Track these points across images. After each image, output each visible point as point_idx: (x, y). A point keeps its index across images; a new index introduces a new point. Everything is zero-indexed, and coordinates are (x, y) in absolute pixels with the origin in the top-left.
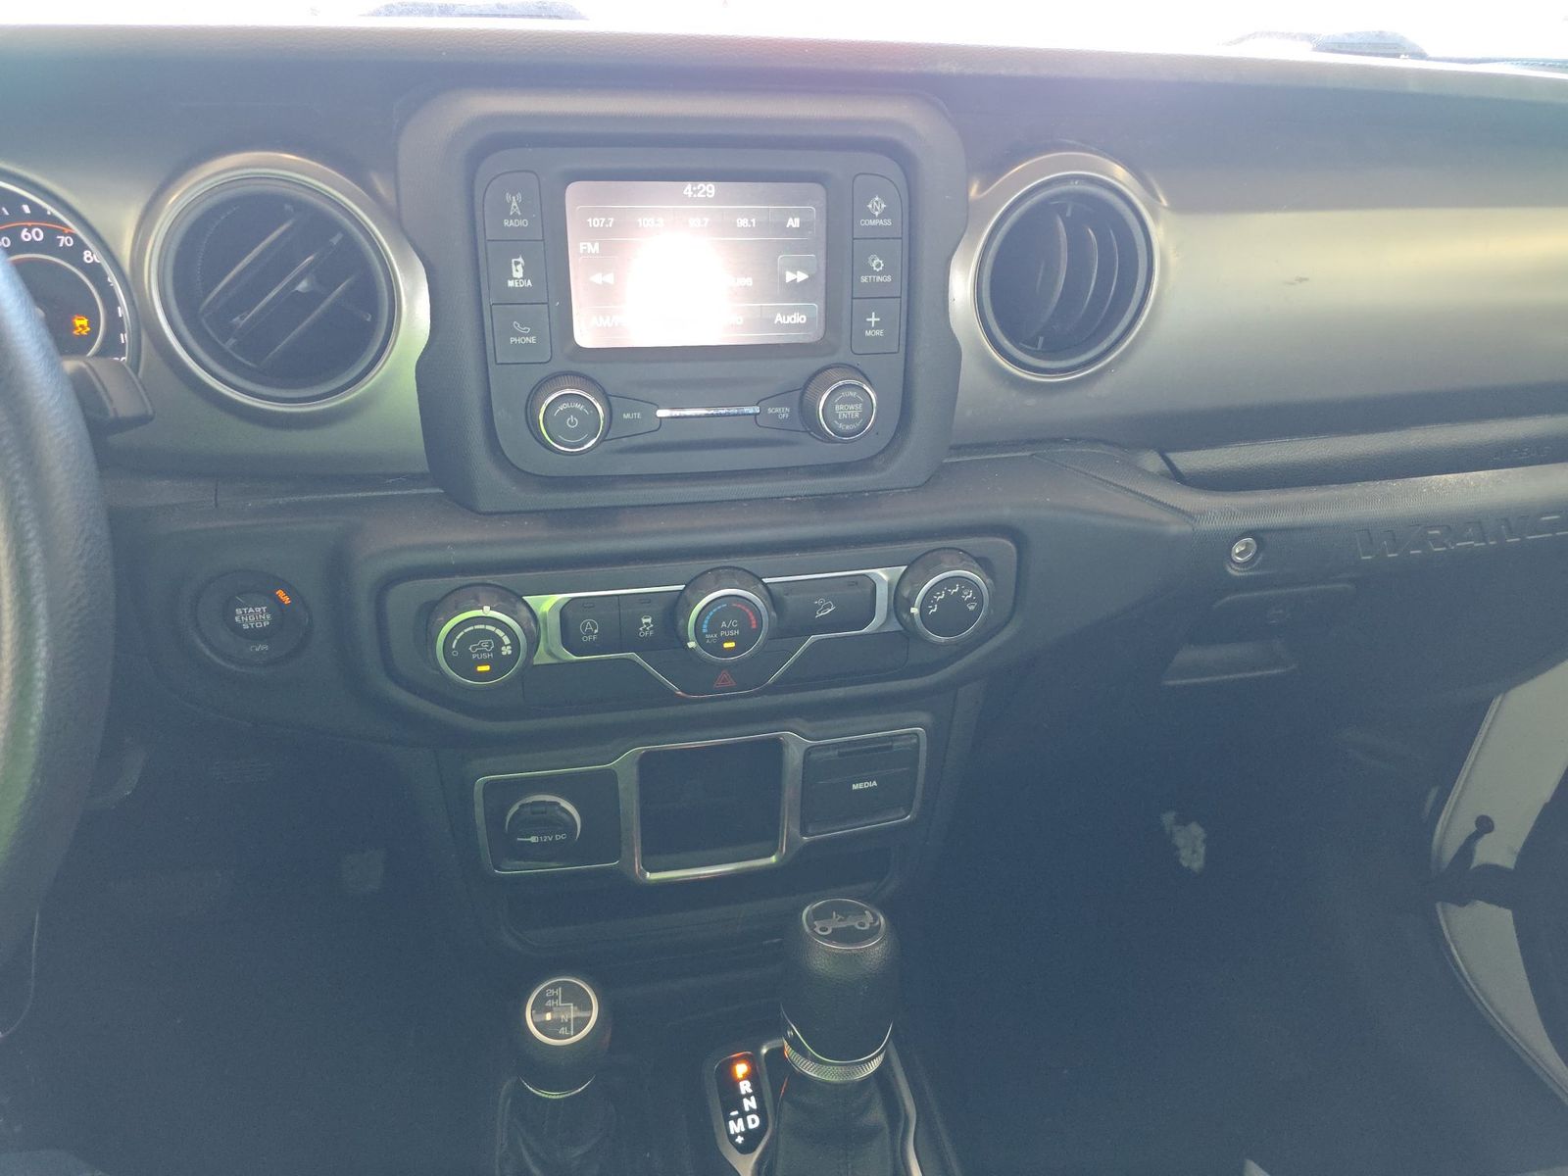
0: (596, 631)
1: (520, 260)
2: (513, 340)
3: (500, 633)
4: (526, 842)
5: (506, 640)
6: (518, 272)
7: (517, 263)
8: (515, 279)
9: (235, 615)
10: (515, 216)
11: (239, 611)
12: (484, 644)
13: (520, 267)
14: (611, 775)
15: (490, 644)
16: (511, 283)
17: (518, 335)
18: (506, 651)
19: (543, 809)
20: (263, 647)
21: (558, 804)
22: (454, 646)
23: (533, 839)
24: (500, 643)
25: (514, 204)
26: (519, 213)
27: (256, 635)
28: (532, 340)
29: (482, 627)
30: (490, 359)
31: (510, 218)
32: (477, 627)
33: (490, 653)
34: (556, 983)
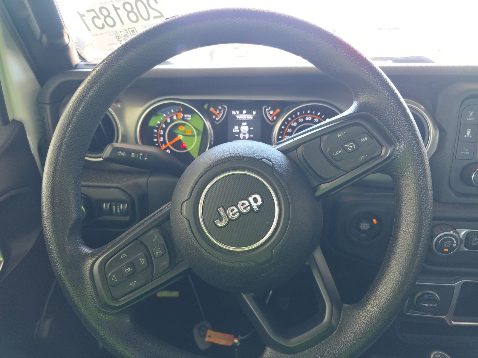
0: (477, 242)
1: (470, 130)
2: (462, 152)
3: (454, 240)
4: (423, 305)
5: (455, 242)
6: (468, 133)
7: (468, 131)
8: (467, 135)
9: (360, 225)
10: (471, 117)
11: (361, 224)
12: (449, 242)
13: (469, 132)
14: (453, 288)
15: (450, 243)
16: (465, 136)
17: (465, 151)
18: (454, 245)
19: (431, 295)
20: (364, 235)
21: (435, 295)
22: (439, 242)
23: (426, 305)
24: (453, 242)
25: (471, 114)
26: (472, 116)
27: (364, 231)
28: (468, 153)
29: (449, 237)
30: (454, 158)
31: (469, 118)
32: (448, 237)
33: (449, 245)
34: (439, 353)
